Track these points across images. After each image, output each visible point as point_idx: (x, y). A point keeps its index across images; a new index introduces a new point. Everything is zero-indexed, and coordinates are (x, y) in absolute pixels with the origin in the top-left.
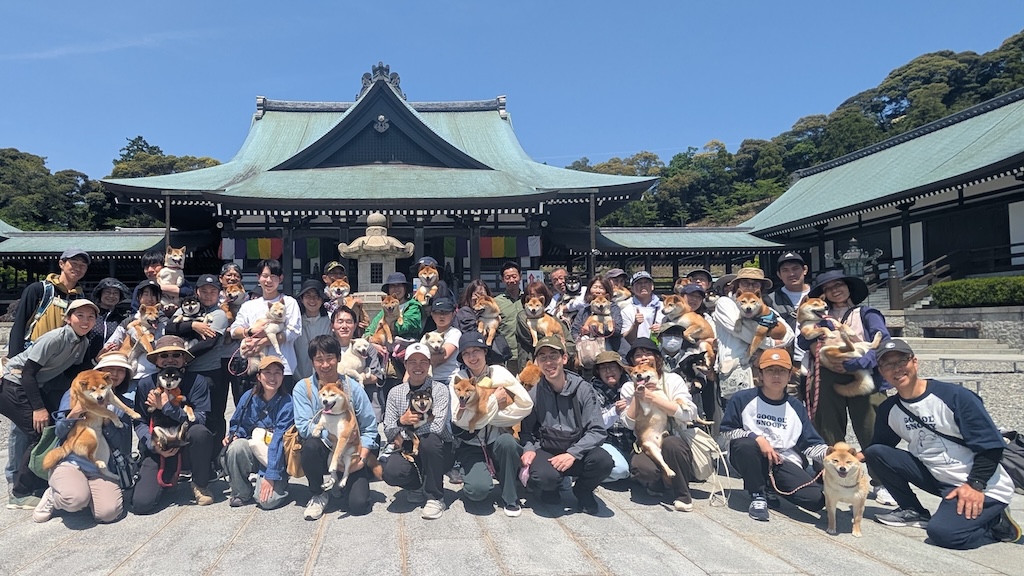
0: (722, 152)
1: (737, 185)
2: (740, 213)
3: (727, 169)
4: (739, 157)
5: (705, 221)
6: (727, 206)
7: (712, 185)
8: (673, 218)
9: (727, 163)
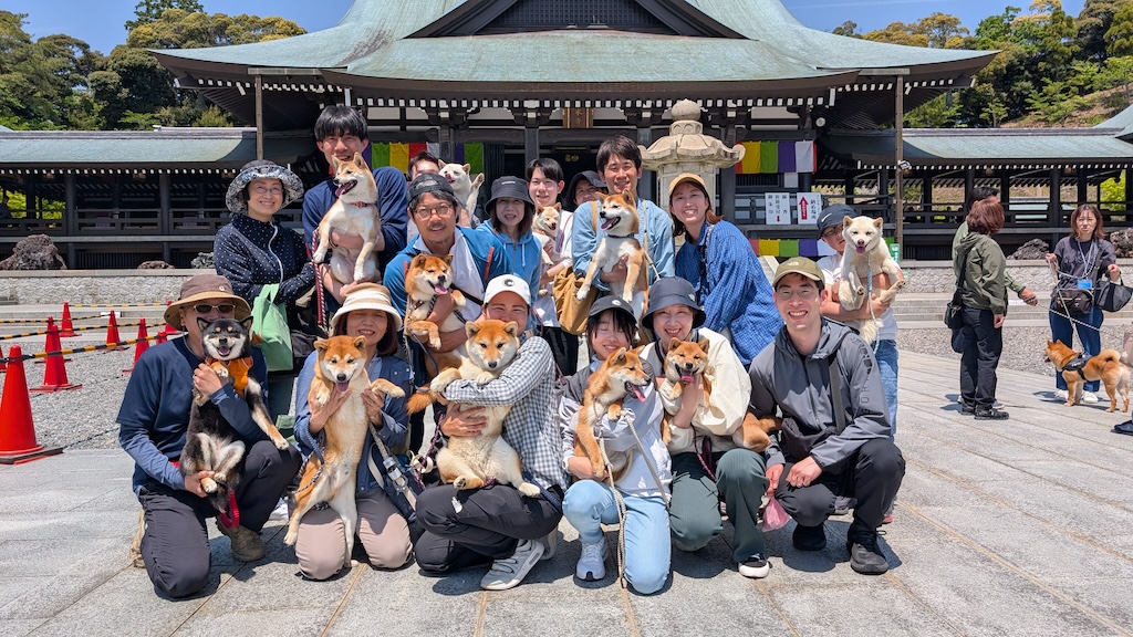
0: (1058, 16)
1: (1077, 65)
2: (1083, 108)
3: (1064, 41)
4: (1082, 23)
5: (1028, 119)
6: (1063, 96)
7: (1041, 64)
8: (982, 116)
9: (1065, 31)
